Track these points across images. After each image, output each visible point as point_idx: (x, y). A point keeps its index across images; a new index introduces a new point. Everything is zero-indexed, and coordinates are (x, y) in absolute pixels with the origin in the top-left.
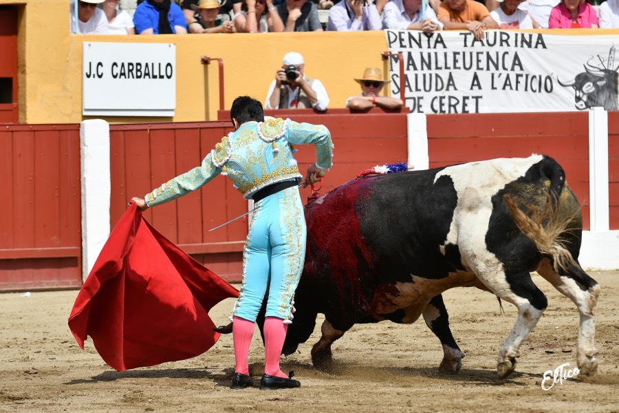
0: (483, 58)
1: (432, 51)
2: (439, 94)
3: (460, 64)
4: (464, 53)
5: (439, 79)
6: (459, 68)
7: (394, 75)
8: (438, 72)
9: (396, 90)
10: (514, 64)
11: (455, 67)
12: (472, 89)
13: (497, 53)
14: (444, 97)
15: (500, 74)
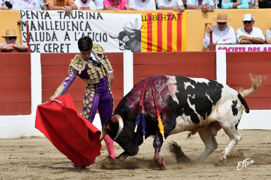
0: (70, 24)
1: (44, 21)
2: (48, 42)
3: (59, 27)
4: (60, 22)
5: (48, 35)
6: (58, 29)
7: (24, 33)
8: (48, 31)
9: (25, 41)
10: (86, 27)
11: (56, 29)
12: (65, 40)
13: (77, 22)
14: (51, 44)
15: (79, 33)
